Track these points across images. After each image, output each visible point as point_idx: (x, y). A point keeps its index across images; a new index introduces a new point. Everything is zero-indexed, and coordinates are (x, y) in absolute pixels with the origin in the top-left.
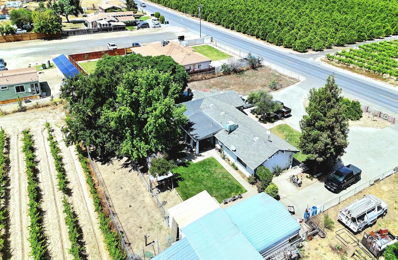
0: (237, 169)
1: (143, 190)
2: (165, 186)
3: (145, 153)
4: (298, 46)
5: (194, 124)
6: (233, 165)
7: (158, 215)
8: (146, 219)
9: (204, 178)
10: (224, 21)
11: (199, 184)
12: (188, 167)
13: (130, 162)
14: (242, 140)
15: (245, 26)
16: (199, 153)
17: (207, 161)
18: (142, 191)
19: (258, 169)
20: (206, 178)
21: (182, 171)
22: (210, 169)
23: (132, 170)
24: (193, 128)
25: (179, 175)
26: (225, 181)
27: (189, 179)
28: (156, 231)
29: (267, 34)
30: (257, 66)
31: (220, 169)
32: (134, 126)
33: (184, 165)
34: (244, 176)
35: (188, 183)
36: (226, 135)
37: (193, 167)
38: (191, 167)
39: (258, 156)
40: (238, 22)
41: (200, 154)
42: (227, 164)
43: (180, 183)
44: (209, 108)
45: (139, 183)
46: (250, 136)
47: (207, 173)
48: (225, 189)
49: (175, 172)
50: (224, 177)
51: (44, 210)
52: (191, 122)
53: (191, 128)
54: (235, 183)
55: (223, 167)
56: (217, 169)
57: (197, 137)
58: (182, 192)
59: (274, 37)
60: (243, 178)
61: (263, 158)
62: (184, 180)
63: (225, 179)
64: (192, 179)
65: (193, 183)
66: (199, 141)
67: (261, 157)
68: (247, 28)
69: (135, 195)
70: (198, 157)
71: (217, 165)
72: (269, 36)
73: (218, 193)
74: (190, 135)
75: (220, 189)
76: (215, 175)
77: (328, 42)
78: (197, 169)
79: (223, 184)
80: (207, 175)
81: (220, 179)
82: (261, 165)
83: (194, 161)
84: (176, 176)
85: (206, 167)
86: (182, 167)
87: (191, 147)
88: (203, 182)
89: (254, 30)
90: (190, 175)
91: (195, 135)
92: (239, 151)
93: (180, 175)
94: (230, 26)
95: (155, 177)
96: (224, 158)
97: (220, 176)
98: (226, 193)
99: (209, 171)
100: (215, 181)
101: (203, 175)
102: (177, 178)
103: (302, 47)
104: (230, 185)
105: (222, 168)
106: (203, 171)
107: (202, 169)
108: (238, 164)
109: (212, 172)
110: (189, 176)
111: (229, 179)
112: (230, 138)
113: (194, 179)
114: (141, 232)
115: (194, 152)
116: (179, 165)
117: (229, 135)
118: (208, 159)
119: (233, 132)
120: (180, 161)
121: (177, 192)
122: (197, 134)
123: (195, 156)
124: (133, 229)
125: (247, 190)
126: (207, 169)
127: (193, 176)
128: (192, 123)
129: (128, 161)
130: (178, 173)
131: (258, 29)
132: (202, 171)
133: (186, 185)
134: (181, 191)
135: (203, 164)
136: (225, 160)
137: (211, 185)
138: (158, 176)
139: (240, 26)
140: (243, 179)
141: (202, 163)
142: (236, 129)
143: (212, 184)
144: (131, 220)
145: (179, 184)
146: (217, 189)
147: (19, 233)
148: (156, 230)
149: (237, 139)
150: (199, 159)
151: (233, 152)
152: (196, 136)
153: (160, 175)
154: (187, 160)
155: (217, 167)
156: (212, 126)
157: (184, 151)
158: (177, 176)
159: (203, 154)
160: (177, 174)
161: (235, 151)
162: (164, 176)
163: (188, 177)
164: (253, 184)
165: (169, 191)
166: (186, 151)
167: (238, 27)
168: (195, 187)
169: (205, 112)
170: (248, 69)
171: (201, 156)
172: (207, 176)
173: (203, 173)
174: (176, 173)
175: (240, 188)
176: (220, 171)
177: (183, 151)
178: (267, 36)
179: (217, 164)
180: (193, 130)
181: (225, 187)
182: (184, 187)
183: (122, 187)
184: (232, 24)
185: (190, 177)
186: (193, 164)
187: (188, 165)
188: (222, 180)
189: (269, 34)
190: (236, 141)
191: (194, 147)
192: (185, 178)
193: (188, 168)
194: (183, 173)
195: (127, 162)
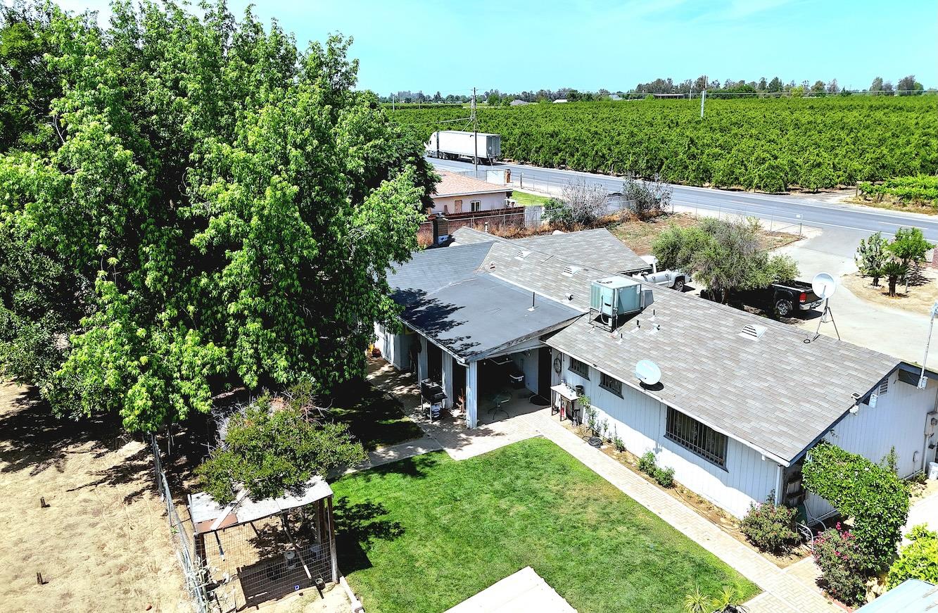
0: (667, 482)
1: (164, 587)
2: (291, 562)
3: (202, 393)
4: (760, 178)
5: (456, 309)
6: (646, 467)
9: (511, 525)
10: (537, 152)
11: (481, 552)
12: (424, 476)
13: (150, 458)
14: (685, 345)
15: (597, 152)
16: (478, 424)
17: (519, 451)
18: (154, 593)
19: (807, 458)
20: (516, 525)
21: (395, 495)
22: (535, 485)
23: (147, 493)
24: (452, 322)
25: (380, 510)
26: (623, 539)
27: (430, 528)
29: (662, 163)
30: (655, 214)
31: (583, 485)
32: (147, 249)
33: (408, 468)
34: (716, 515)
35: (423, 552)
36: (602, 336)
37: (448, 477)
38: (439, 479)
39: (789, 398)
40: (577, 149)
41: (483, 427)
42: (617, 463)
43: (378, 550)
44: (517, 263)
45: (158, 554)
46: (720, 325)
47: (521, 500)
48: (632, 578)
49: (361, 497)
50: (613, 517)
52: (444, 305)
53: (445, 320)
54: (678, 550)
55: (597, 477)
56: (571, 486)
57: (468, 346)
58: (387, 596)
59: (684, 168)
60: (713, 521)
61: (826, 405)
62: (401, 532)
63: (620, 529)
64: (446, 530)
65: (450, 548)
66: (480, 363)
67: (809, 402)
68: (601, 157)
70: (474, 439)
71: (565, 466)
72: (669, 168)
73: (596, 601)
74: (439, 341)
75: (600, 581)
76: (564, 511)
77: (845, 172)
78: (469, 483)
79: (615, 550)
80: (522, 508)
81: (595, 529)
82: (819, 441)
83: (457, 455)
84: (361, 517)
85: (517, 478)
86: (394, 478)
87: (443, 394)
88: (504, 541)
89: (622, 161)
90: (437, 511)
91: (461, 339)
92: (680, 386)
93: (384, 513)
94: (556, 159)
95: (223, 503)
96: (595, 439)
97: (591, 514)
98: (641, 600)
99: (533, 493)
100: (567, 539)
101: (503, 513)
102: (365, 523)
103: (774, 178)
104: (652, 557)
105: (593, 478)
106: (500, 495)
107: (495, 483)
108: (673, 459)
109: (549, 497)
110: (427, 515)
111: (644, 530)
112: (619, 342)
113: (456, 527)
115: (455, 419)
116: (385, 469)
117: (616, 333)
118: (522, 444)
119: (633, 322)
120: (391, 453)
121: (353, 598)
122: (469, 337)
123: (463, 436)
125: (761, 585)
126: (519, 482)
127: (450, 516)
128: (448, 306)
129: (141, 455)
130: (376, 502)
131: (634, 154)
132: (496, 492)
133: (412, 559)
134: (377, 591)
135: (501, 461)
136: (602, 447)
137: (548, 557)
138: (248, 502)
139: (584, 155)
140: (715, 528)
141: (493, 460)
142: (642, 309)
143: (553, 552)
145: (371, 556)
146: (586, 579)
149: (657, 342)
150: (478, 447)
151: (648, 392)
152: (464, 342)
153: (258, 496)
154: (421, 451)
155: (567, 478)
156: (532, 309)
157: (412, 419)
158: (368, 517)
159: (496, 427)
160: (368, 506)
161: (658, 386)
162: (278, 500)
163: (422, 521)
164: (777, 548)
165: (312, 590)
166: (421, 417)
167: (578, 160)
168: (460, 570)
169: (500, 278)
170: (625, 220)
171: (487, 433)
172: (525, 517)
173: (504, 504)
174: (362, 501)
175: (715, 571)
176: (584, 492)
177: (406, 419)
178: (664, 167)
179: (568, 463)
180: (452, 327)
181: (630, 569)
182: (399, 569)
184: (560, 154)
185: (432, 520)
186: (452, 466)
187: (427, 469)
188: (603, 533)
189: (666, 162)
190: (654, 353)
191: (456, 400)
192: (405, 523)
193: (428, 479)
194: (398, 503)
195: (135, 462)
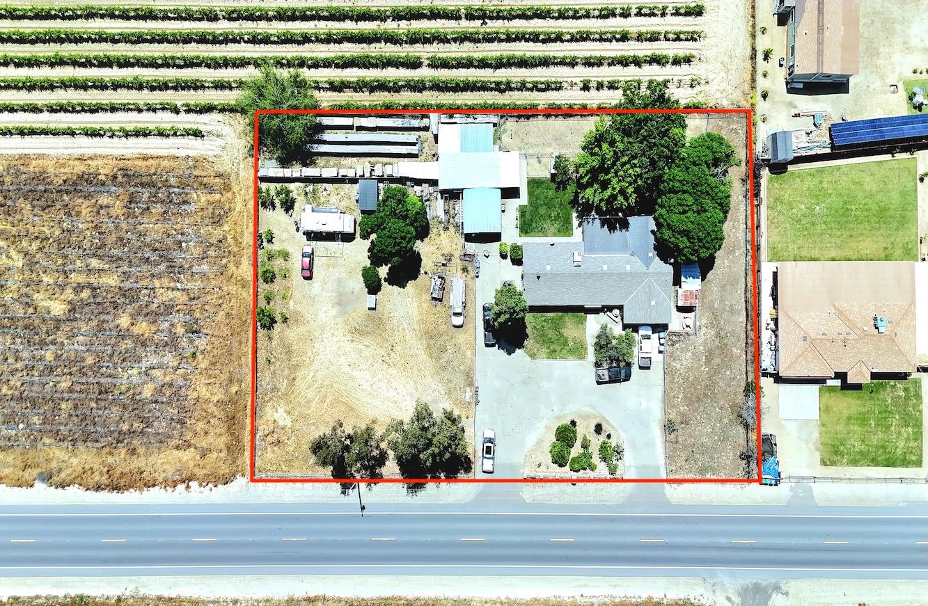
7: (531, 151)
8: (532, 141)
18: (562, 149)
22: (557, 223)
26: (538, 227)
28: (519, 143)
31: (554, 232)
38: (568, 207)
47: (555, 217)
50: (544, 229)
51: (575, 67)
54: (532, 234)
56: (555, 229)
63: (540, 228)
69: (559, 142)
70: (578, 222)
76: (549, 222)
80: (553, 215)
83: (575, 215)
90: (559, 199)
97: (546, 226)
99: (556, 220)
101: (553, 211)
104: (532, 228)
107: (562, 216)
109: (553, 222)
114: (524, 133)
124: (527, 128)
126: (560, 220)
132: (559, 214)
144: (536, 130)
147: (559, 49)
148: (520, 145)
172: (550, 214)
173: (556, 213)
176: (552, 230)
183: (573, 134)
186: (571, 212)
